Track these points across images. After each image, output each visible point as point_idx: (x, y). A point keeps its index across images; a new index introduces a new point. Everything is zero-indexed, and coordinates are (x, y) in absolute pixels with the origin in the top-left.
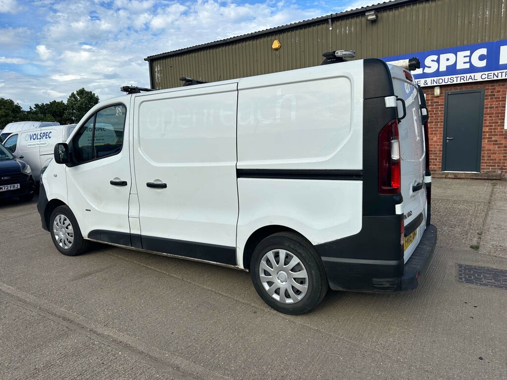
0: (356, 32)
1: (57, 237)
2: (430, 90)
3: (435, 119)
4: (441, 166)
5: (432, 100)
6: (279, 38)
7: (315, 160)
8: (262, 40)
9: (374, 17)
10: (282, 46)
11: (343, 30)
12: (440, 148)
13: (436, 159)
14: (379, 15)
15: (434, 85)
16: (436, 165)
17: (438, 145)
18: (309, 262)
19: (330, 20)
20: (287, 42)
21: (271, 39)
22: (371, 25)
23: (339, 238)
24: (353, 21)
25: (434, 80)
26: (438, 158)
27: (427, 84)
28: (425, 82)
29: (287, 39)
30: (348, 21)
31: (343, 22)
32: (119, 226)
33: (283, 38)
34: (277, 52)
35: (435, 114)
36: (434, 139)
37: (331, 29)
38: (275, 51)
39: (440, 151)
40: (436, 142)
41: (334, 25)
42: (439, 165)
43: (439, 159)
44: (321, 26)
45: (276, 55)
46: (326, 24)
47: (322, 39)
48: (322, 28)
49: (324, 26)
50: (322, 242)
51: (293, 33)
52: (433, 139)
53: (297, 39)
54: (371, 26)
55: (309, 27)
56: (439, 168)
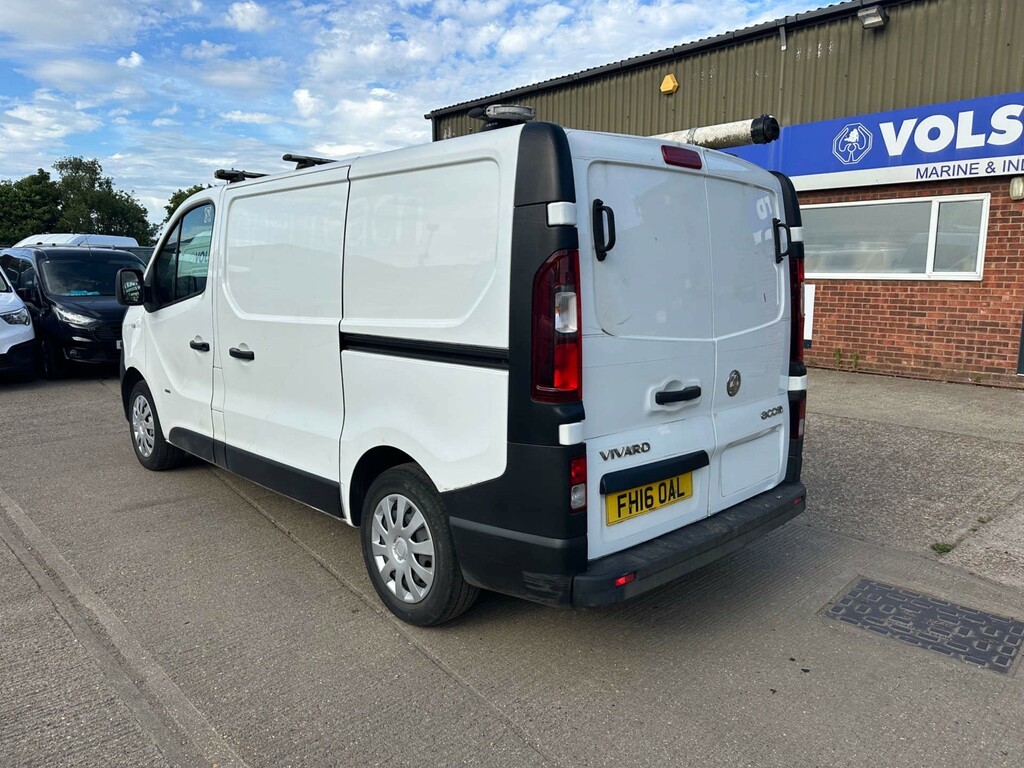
0: (839, 53)
1: (136, 434)
2: (1001, 185)
3: (1010, 252)
4: (1016, 362)
5: (1004, 207)
6: (676, 70)
7: (443, 323)
8: (642, 75)
9: (879, 19)
10: (681, 89)
11: (810, 50)
12: (1017, 319)
13: (1006, 345)
14: (893, 15)
15: (1010, 173)
16: (1004, 358)
17: (1012, 312)
18: (435, 524)
19: (782, 31)
20: (692, 79)
21: (660, 73)
22: (872, 37)
23: (474, 482)
24: (834, 29)
25: (1010, 162)
26: (1010, 343)
27: (993, 171)
28: (990, 166)
29: (693, 72)
30: (824, 31)
31: (812, 33)
32: (202, 425)
33: (684, 69)
34: (671, 100)
35: (1009, 240)
36: (1004, 297)
37: (784, 48)
38: (666, 98)
39: (1017, 326)
40: (1010, 305)
41: (791, 41)
42: (1011, 358)
43: (1013, 345)
44: (764, 41)
45: (667, 105)
46: (774, 39)
47: (764, 72)
48: (765, 46)
49: (771, 42)
50: (451, 488)
51: (705, 59)
52: (1000, 298)
53: (713, 71)
54: (872, 42)
55: (739, 45)
56: (1013, 365)
